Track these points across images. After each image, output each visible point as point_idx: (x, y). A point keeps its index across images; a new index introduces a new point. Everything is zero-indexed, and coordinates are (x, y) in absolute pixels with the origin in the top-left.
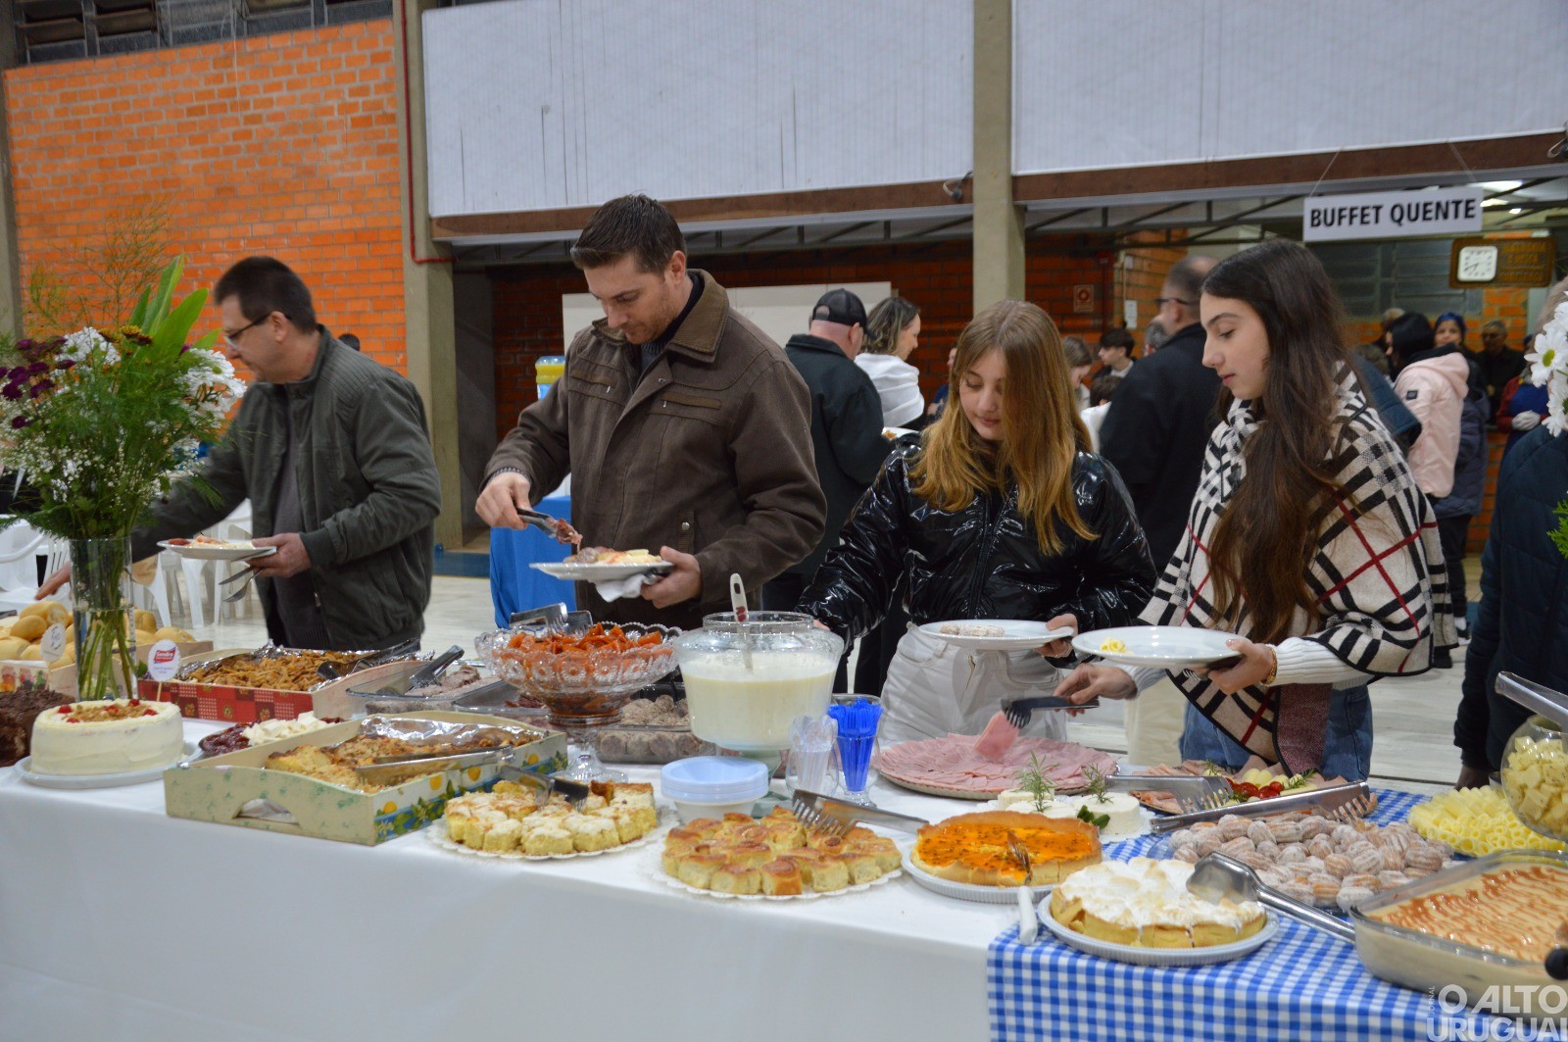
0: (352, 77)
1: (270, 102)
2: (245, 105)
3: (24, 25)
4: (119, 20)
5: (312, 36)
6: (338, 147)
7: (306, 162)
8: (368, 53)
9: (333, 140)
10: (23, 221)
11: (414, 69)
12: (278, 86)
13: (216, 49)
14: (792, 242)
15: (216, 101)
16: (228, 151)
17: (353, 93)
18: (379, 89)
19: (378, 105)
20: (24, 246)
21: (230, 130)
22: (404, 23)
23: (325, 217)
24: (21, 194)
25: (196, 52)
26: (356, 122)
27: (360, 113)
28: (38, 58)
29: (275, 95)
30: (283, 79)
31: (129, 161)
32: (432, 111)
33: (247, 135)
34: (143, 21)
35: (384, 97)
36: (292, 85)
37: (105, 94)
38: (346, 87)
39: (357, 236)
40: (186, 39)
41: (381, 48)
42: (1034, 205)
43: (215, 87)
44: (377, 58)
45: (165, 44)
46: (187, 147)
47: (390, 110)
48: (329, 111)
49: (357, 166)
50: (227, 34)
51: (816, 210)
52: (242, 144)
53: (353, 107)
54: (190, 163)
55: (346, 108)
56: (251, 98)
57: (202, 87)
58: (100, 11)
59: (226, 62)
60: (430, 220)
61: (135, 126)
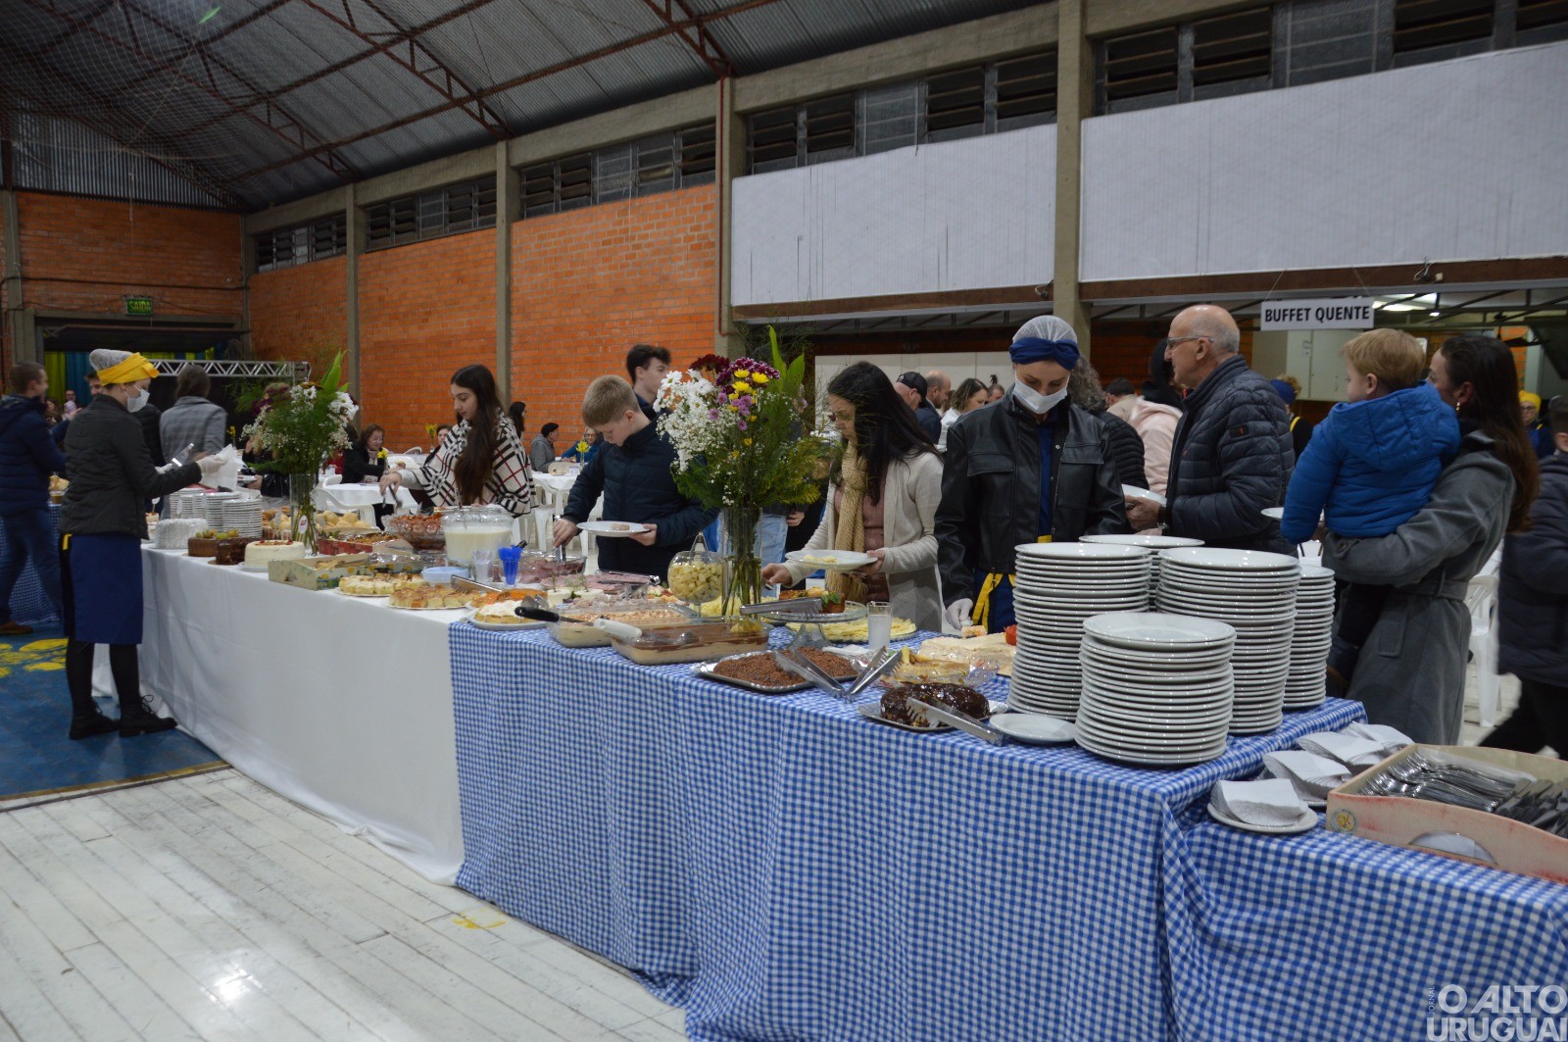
0: (691, 220)
1: (646, 236)
2: (633, 238)
3: (524, 196)
4: (572, 190)
5: (672, 195)
6: (682, 263)
7: (665, 272)
8: (702, 205)
9: (680, 259)
10: (514, 310)
11: (725, 214)
12: (650, 227)
13: (619, 205)
14: (946, 325)
15: (618, 236)
16: (623, 266)
17: (692, 229)
18: (707, 227)
19: (705, 237)
20: (514, 326)
21: (624, 254)
22: (721, 186)
23: (673, 306)
24: (514, 295)
25: (609, 207)
26: (693, 247)
27: (696, 242)
28: (530, 215)
29: (649, 232)
30: (655, 221)
31: (571, 273)
32: (735, 239)
33: (633, 256)
34: (584, 191)
35: (710, 231)
36: (659, 226)
37: (562, 234)
38: (689, 226)
39: (691, 318)
40: (606, 199)
41: (709, 201)
42: (1098, 302)
43: (618, 228)
44: (707, 208)
45: (595, 203)
46: (601, 265)
47: (712, 239)
48: (678, 241)
49: (692, 275)
50: (626, 195)
51: (958, 303)
52: (630, 262)
53: (692, 238)
54: (602, 273)
55: (688, 239)
56: (637, 234)
57: (611, 228)
58: (563, 185)
59: (624, 213)
60: (730, 307)
61: (574, 253)
